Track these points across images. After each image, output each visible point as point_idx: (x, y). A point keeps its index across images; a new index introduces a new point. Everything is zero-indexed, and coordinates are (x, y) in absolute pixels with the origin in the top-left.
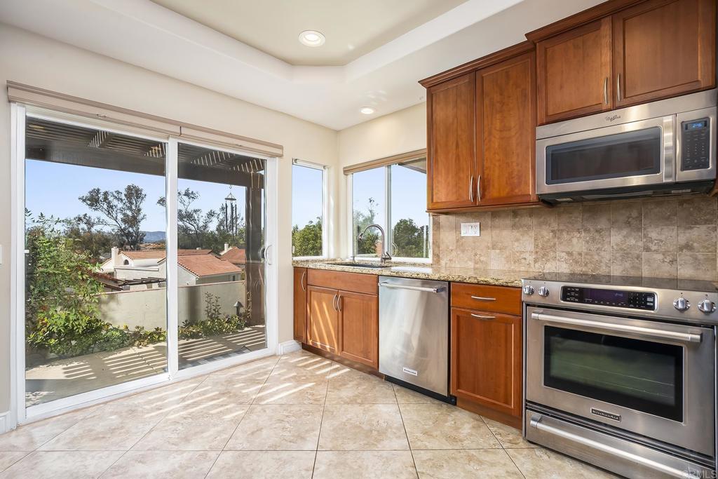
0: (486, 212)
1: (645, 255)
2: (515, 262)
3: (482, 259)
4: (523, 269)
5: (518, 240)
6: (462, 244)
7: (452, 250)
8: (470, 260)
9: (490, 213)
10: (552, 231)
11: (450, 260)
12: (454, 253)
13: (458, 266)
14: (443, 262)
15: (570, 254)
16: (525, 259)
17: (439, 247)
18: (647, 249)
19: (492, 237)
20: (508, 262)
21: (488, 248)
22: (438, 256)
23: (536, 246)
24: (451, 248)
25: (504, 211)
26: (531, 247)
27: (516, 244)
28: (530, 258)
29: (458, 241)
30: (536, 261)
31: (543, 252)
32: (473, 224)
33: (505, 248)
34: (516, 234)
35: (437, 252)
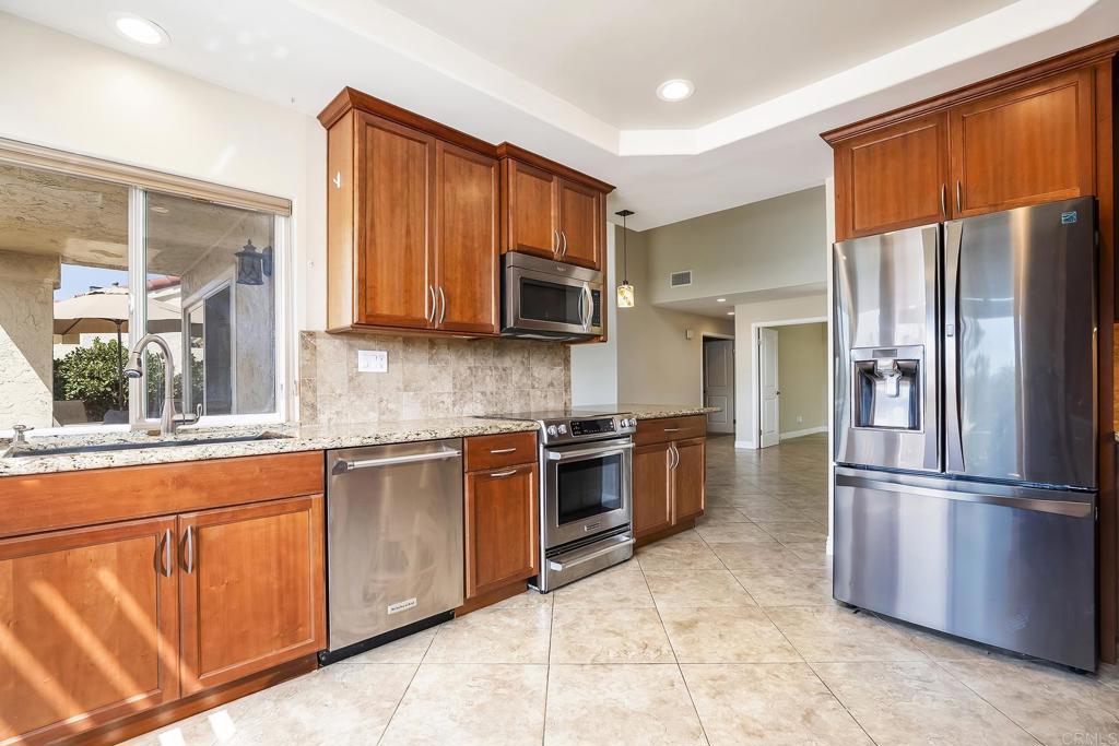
0: (395, 337)
1: (532, 391)
2: (432, 408)
3: (391, 406)
4: (441, 415)
5: (434, 378)
6: (359, 385)
7: (340, 396)
8: (373, 409)
9: (401, 339)
10: (470, 368)
11: (337, 413)
12: (344, 401)
13: (353, 421)
14: (323, 418)
15: (483, 393)
16: (443, 402)
17: (314, 391)
18: (533, 387)
19: (404, 374)
20: (424, 407)
21: (398, 389)
22: (313, 407)
23: (455, 385)
24: (338, 392)
25: (419, 338)
26: (449, 388)
27: (433, 383)
28: (449, 401)
29: (351, 379)
30: (454, 405)
31: (461, 392)
32: (378, 353)
33: (421, 388)
34: (433, 369)
35: (309, 398)
